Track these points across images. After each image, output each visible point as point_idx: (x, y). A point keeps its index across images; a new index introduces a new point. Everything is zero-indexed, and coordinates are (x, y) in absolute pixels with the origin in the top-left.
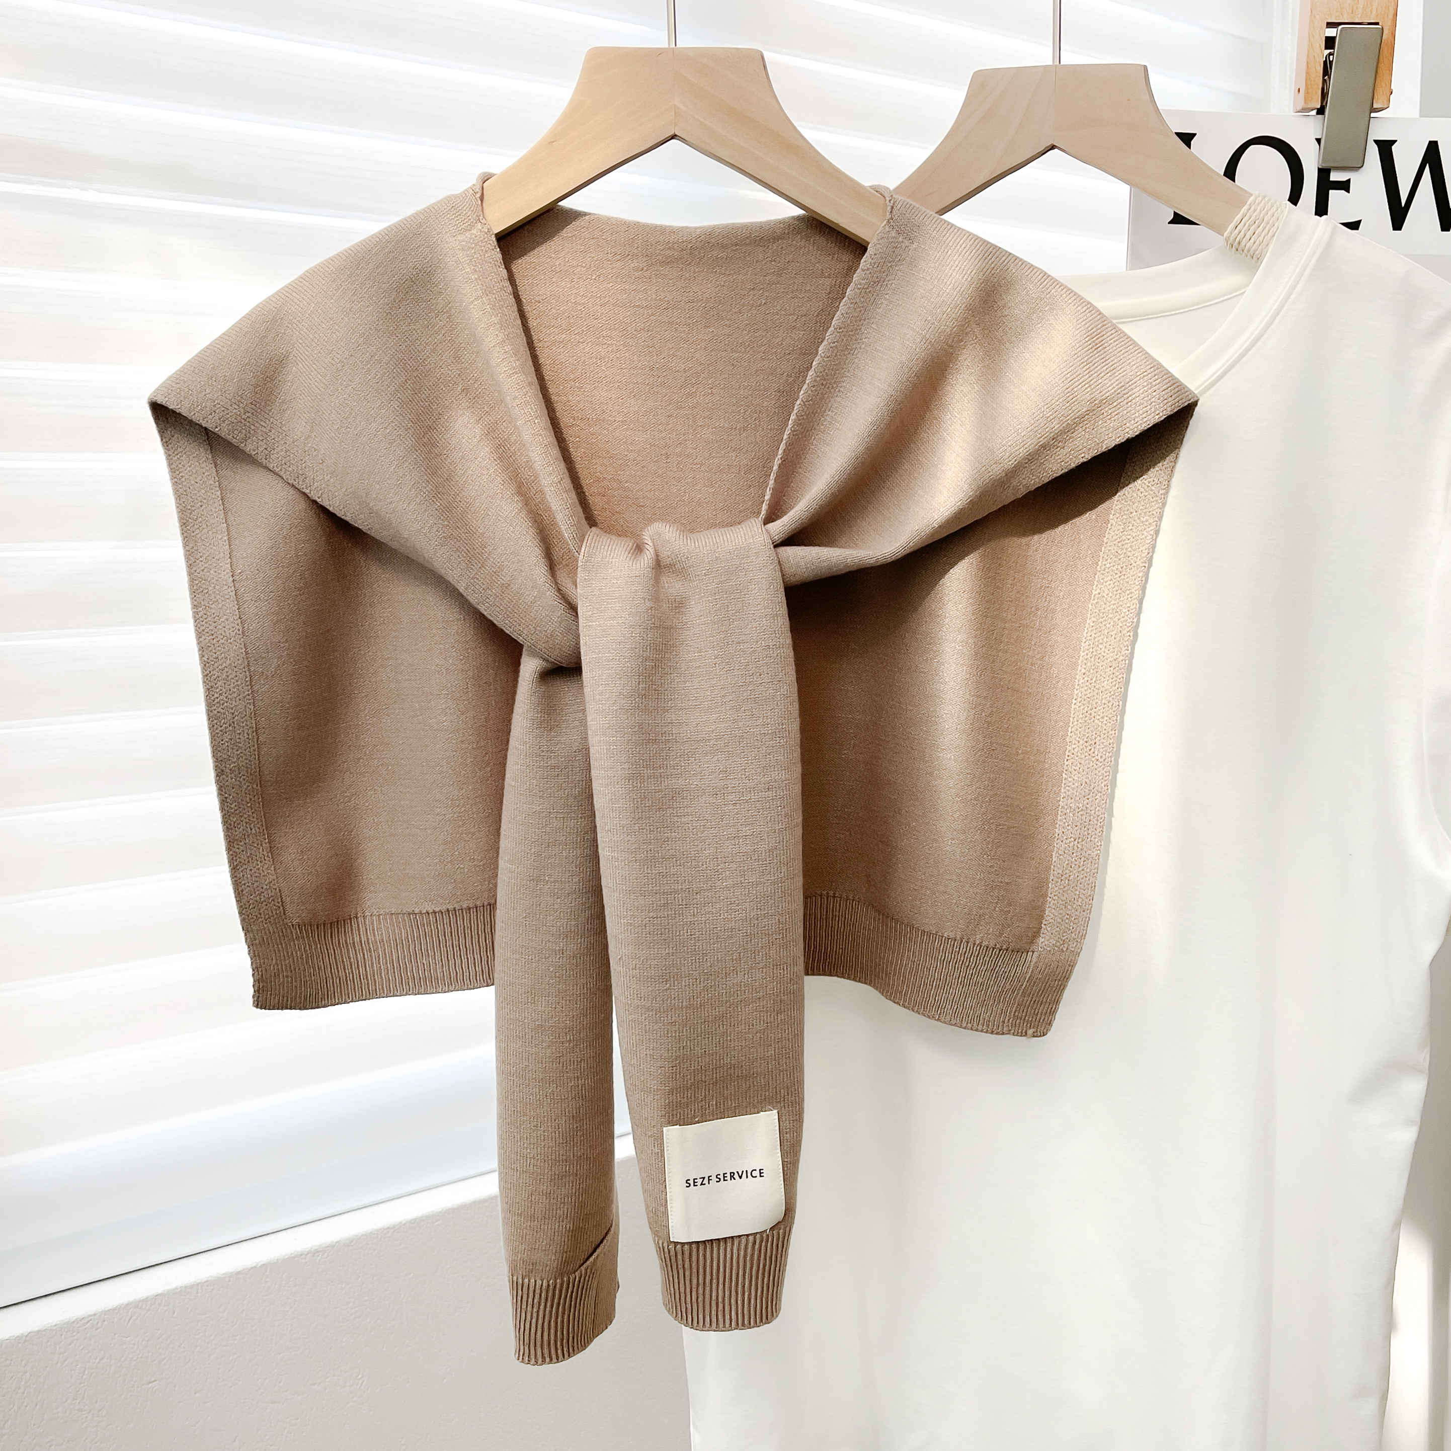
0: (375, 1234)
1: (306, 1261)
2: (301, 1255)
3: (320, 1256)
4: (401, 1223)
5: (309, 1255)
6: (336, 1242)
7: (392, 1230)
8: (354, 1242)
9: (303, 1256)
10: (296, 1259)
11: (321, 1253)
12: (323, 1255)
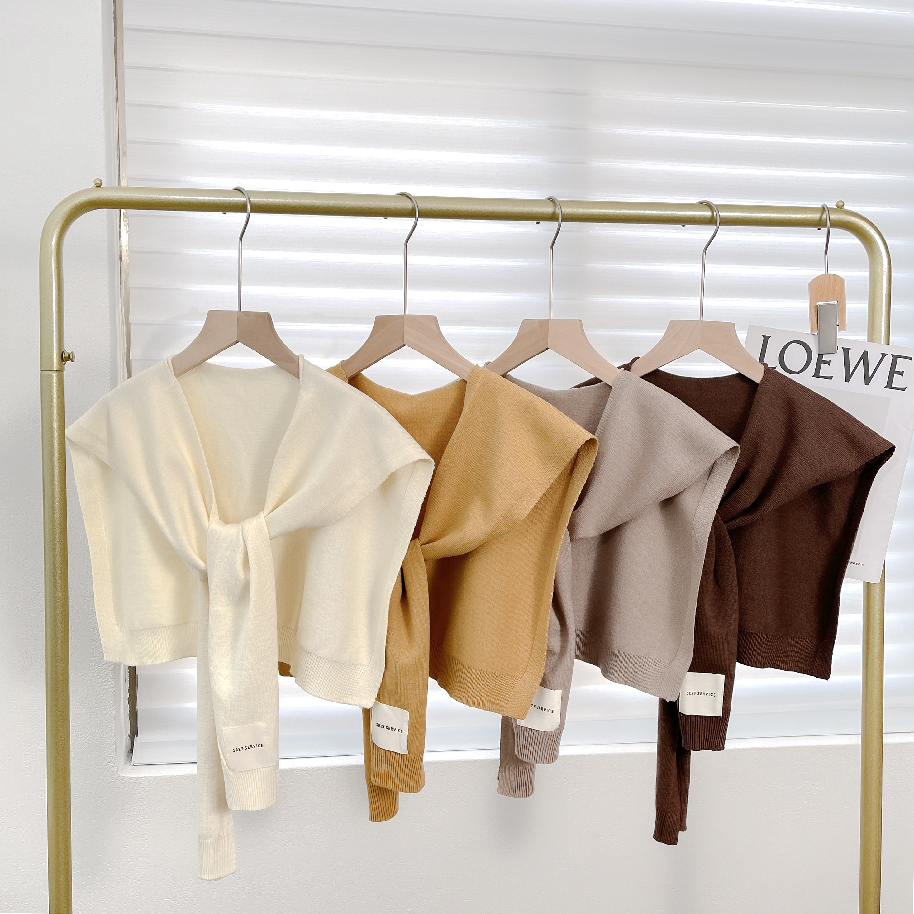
0: (332, 768)
1: (298, 773)
2: (296, 770)
3: (305, 772)
4: (345, 766)
5: (300, 771)
6: (313, 768)
7: (340, 769)
8: (322, 770)
9: (297, 771)
10: (293, 771)
11: (305, 771)
12: (306, 772)
